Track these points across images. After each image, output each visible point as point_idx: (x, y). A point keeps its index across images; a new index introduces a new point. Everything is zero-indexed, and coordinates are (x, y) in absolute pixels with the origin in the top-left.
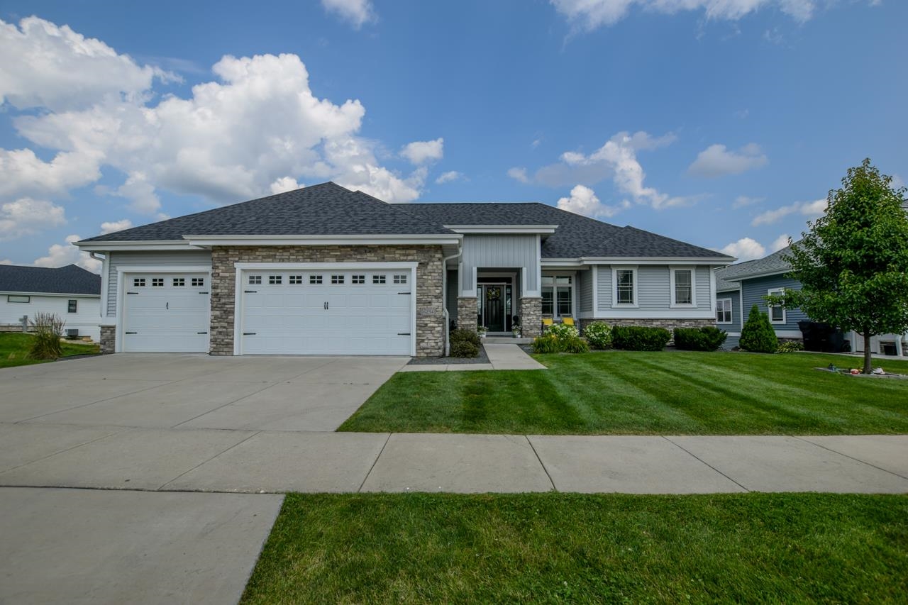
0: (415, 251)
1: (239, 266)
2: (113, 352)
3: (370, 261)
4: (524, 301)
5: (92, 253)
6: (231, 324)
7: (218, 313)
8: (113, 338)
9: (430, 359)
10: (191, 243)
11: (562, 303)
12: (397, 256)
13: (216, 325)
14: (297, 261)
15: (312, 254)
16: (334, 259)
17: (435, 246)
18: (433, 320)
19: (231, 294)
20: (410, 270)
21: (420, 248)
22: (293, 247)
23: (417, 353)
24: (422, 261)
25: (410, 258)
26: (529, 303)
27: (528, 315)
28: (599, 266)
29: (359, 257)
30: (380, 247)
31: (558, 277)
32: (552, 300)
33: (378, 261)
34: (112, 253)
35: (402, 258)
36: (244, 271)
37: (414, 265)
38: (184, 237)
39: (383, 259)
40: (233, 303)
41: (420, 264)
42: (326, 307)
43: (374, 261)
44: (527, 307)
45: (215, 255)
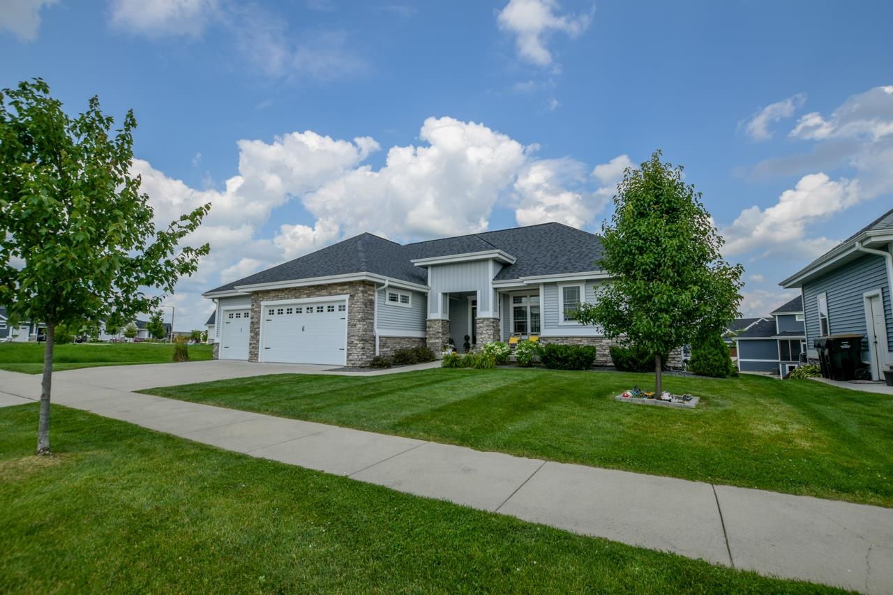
0: (347, 287)
1: (263, 303)
2: (218, 359)
3: (323, 296)
4: (478, 321)
5: (213, 299)
6: (258, 341)
7: (252, 334)
8: (218, 351)
9: (353, 368)
10: (239, 291)
11: (518, 322)
12: (338, 291)
13: (252, 342)
14: (288, 298)
15: (296, 293)
16: (305, 296)
17: (359, 281)
18: (357, 338)
19: (258, 323)
20: (344, 301)
21: (350, 284)
22: (286, 289)
23: (348, 364)
24: (352, 294)
25: (345, 292)
26: (482, 323)
27: (481, 334)
28: (545, 284)
29: (318, 293)
30: (330, 285)
31: (531, 296)
32: (526, 319)
33: (328, 295)
34: (220, 299)
35: (341, 292)
36: (266, 306)
37: (347, 297)
38: (235, 287)
39: (330, 294)
40: (259, 328)
41: (351, 296)
42: (303, 330)
43: (325, 296)
44: (480, 327)
45: (253, 297)
